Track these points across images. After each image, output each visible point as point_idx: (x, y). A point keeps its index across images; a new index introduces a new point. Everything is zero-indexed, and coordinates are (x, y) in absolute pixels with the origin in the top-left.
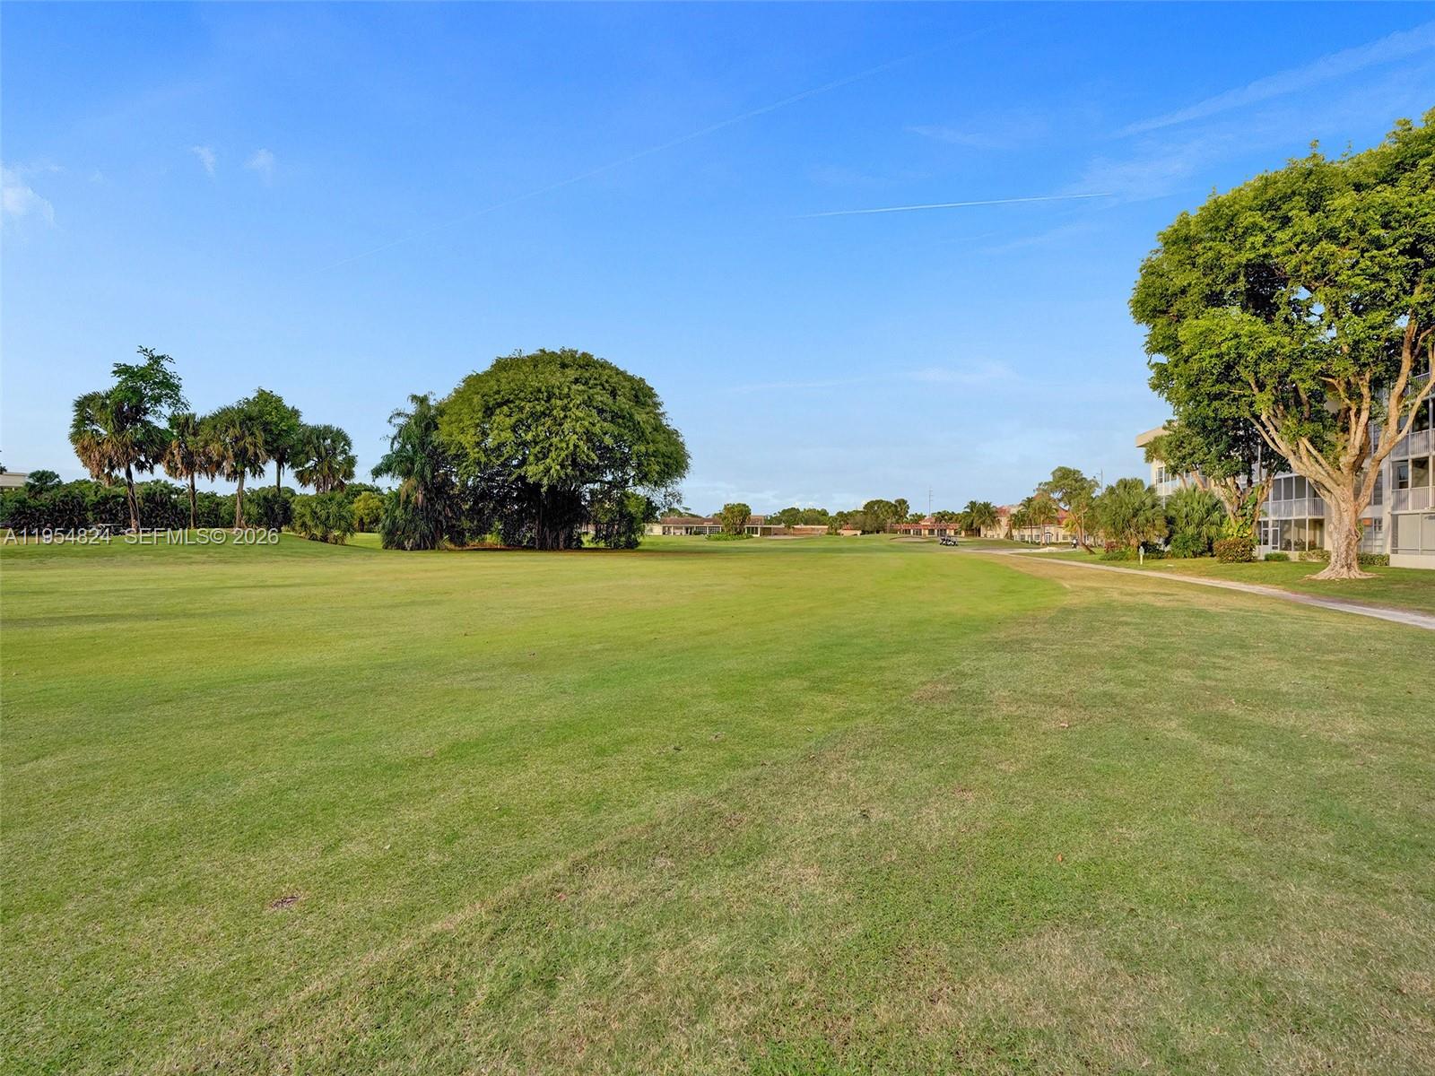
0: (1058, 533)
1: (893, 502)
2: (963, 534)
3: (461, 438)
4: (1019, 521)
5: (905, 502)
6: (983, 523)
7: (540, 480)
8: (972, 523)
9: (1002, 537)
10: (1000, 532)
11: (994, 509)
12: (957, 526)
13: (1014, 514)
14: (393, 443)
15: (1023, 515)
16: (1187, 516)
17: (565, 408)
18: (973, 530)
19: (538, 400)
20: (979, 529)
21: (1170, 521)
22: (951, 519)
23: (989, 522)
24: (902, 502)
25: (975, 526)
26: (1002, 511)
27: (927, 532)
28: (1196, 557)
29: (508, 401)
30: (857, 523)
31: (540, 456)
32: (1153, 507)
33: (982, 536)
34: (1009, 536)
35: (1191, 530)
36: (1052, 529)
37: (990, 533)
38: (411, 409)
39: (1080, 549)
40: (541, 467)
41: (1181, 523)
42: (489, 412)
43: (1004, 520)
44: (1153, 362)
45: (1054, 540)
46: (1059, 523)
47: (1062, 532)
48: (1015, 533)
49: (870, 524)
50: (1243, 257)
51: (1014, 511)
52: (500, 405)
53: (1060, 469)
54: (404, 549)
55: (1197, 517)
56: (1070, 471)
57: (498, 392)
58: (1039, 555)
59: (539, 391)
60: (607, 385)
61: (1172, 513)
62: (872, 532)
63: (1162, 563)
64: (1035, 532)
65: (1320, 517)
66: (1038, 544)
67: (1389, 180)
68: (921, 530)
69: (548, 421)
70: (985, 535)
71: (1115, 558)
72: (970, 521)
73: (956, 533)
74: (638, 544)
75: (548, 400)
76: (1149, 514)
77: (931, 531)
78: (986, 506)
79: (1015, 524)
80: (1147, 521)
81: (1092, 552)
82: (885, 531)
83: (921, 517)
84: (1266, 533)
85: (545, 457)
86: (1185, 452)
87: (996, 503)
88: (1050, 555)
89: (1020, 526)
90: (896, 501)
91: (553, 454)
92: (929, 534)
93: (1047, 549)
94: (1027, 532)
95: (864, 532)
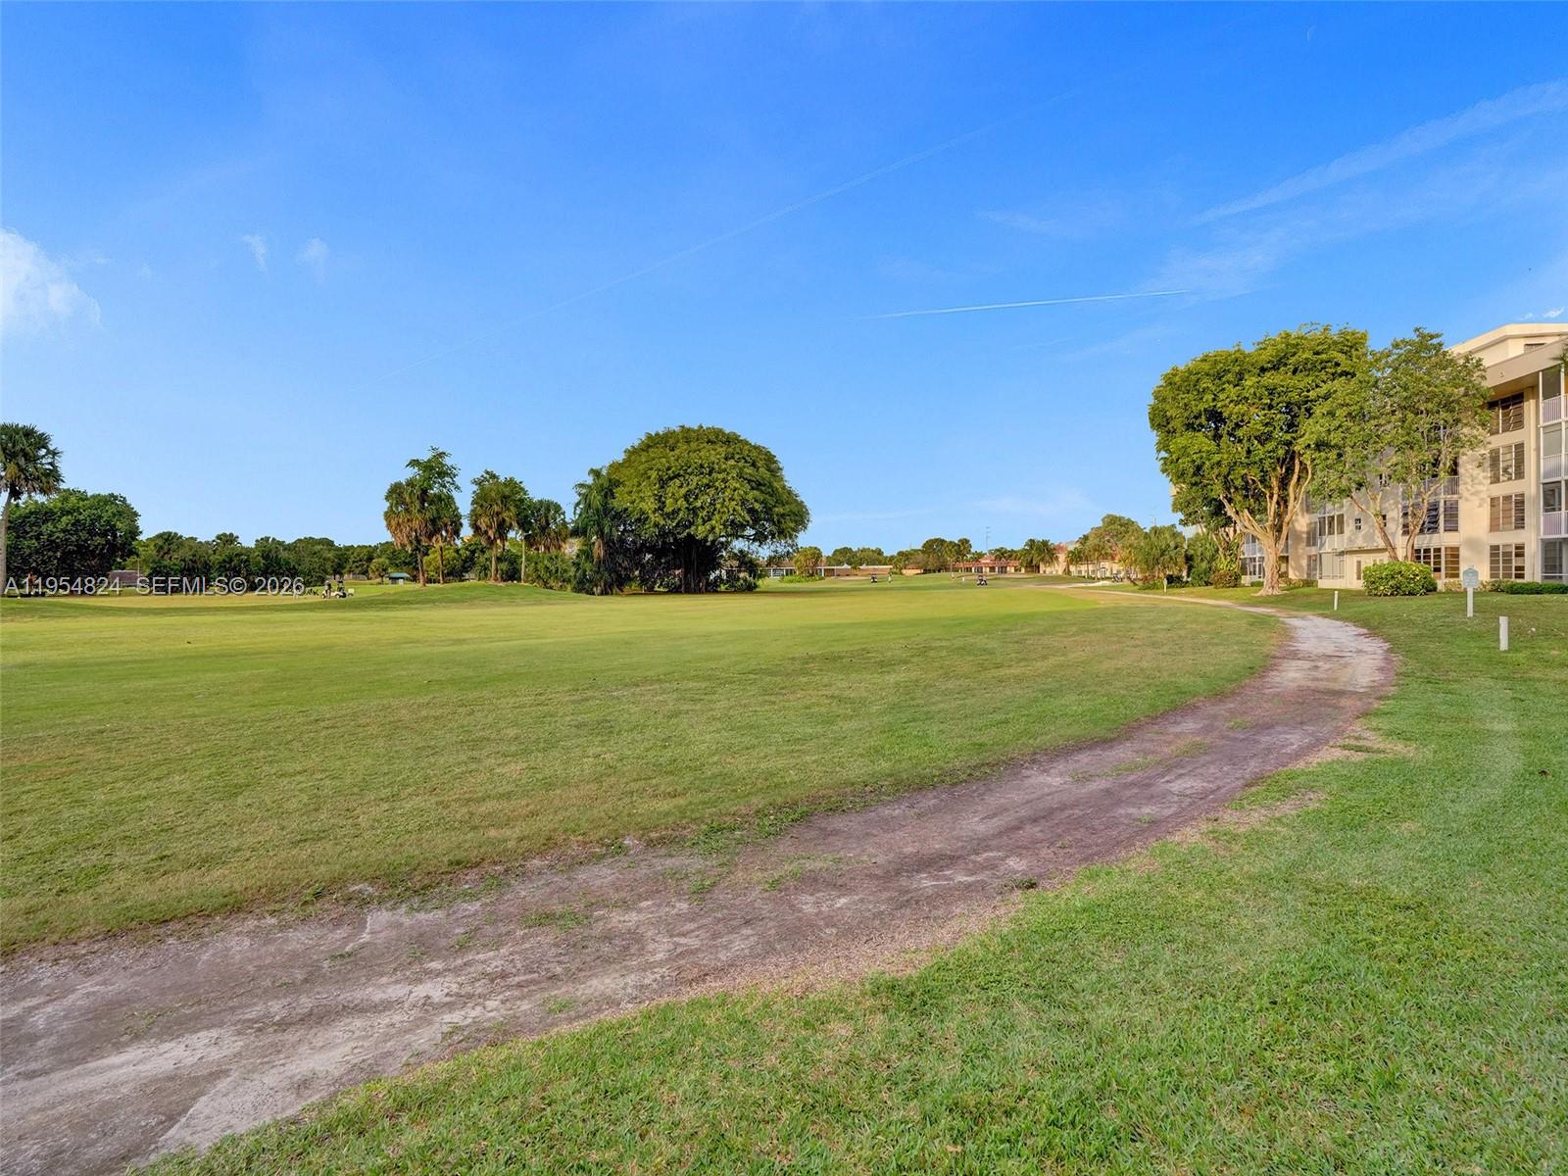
0: (1110, 567)
1: (956, 542)
2: (1023, 570)
3: (643, 505)
4: (1076, 557)
5: (967, 541)
6: (1042, 560)
7: (707, 536)
8: (1032, 560)
9: (1060, 573)
10: (1058, 569)
11: (1052, 546)
12: (1017, 563)
13: (1071, 552)
14: (575, 509)
15: (1079, 552)
16: (1202, 554)
17: (725, 481)
18: (1032, 567)
19: (702, 474)
20: (1039, 567)
21: (1189, 559)
22: (1010, 556)
23: (1047, 558)
24: (965, 542)
25: (1034, 564)
26: (1059, 548)
27: (988, 569)
28: (1207, 585)
29: (679, 475)
30: (919, 563)
31: (706, 518)
32: (1176, 548)
33: (1041, 572)
34: (1067, 572)
35: (1204, 565)
36: (1106, 564)
37: (1048, 570)
38: (590, 480)
39: (1126, 582)
40: (708, 527)
41: (1197, 560)
42: (663, 483)
43: (1062, 557)
44: (1160, 457)
45: (1108, 574)
46: (1113, 558)
47: (1116, 567)
48: (1072, 568)
49: (932, 562)
50: (1202, 407)
51: (1071, 548)
52: (671, 479)
53: (1109, 516)
54: (593, 594)
55: (1208, 554)
56: (1116, 517)
57: (669, 469)
58: (1093, 588)
59: (702, 466)
60: (748, 459)
61: (1191, 552)
62: (934, 572)
63: (1183, 590)
64: (1091, 568)
65: (1286, 555)
66: (1094, 579)
67: (1275, 368)
68: (982, 568)
69: (712, 491)
70: (1045, 572)
71: (1149, 588)
72: (1029, 559)
73: (1016, 570)
74: (756, 586)
75: (710, 474)
76: (1172, 554)
77: (992, 569)
78: (1045, 543)
79: (1072, 560)
80: (1171, 559)
81: (1135, 584)
82: (947, 570)
83: (980, 555)
84: (1255, 566)
85: (710, 519)
86: (1191, 510)
87: (1054, 541)
88: (1103, 588)
89: (1077, 562)
90: (960, 541)
91: (717, 517)
92: (990, 571)
93: (1101, 583)
94: (1083, 568)
95: (926, 571)
